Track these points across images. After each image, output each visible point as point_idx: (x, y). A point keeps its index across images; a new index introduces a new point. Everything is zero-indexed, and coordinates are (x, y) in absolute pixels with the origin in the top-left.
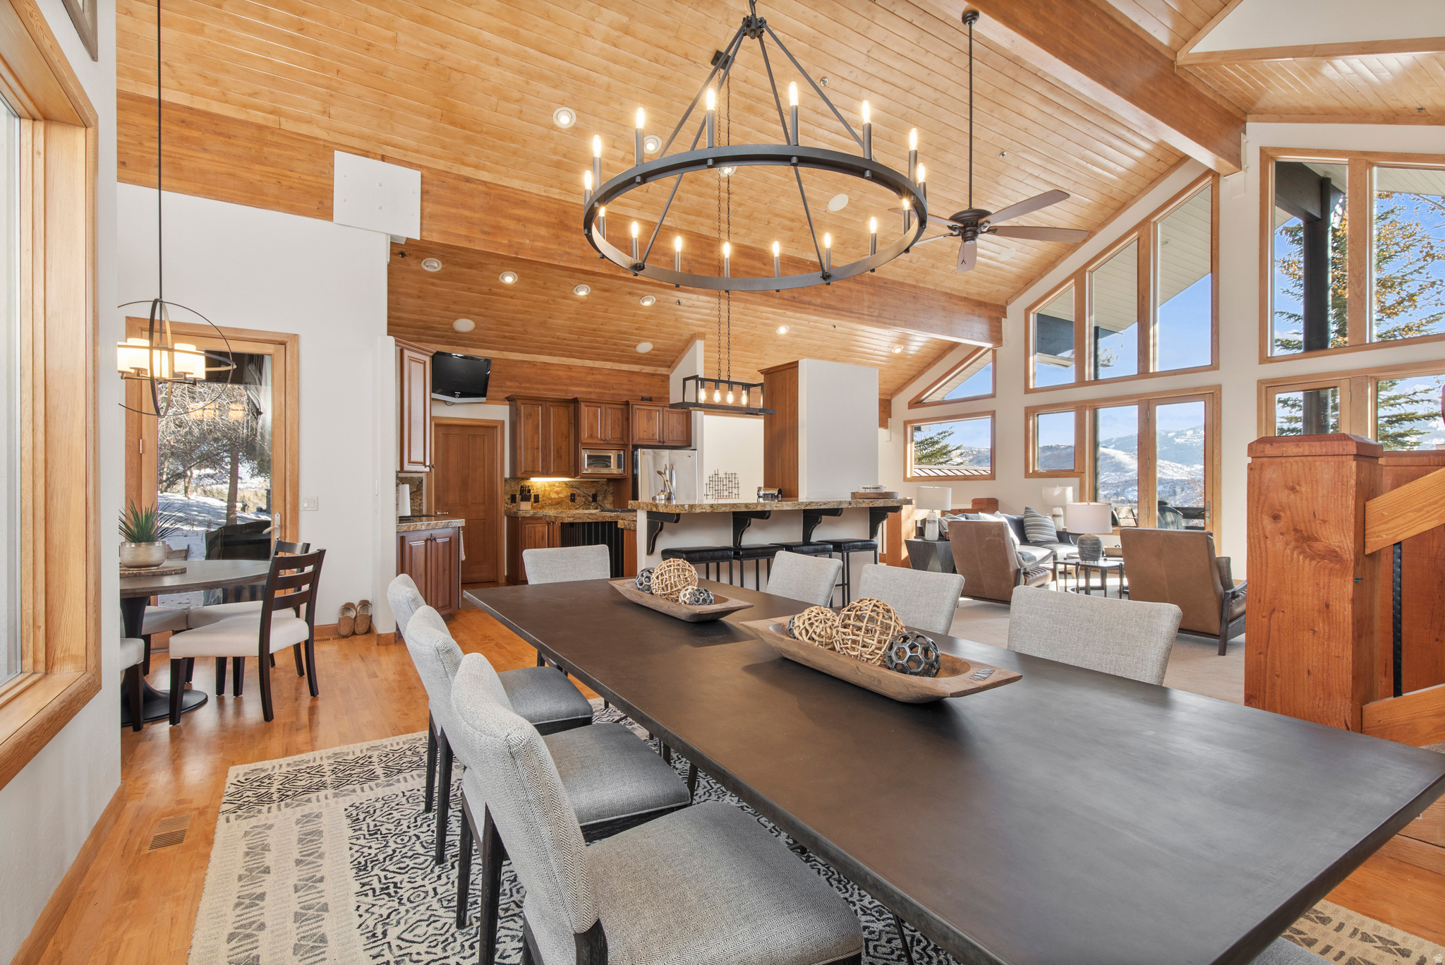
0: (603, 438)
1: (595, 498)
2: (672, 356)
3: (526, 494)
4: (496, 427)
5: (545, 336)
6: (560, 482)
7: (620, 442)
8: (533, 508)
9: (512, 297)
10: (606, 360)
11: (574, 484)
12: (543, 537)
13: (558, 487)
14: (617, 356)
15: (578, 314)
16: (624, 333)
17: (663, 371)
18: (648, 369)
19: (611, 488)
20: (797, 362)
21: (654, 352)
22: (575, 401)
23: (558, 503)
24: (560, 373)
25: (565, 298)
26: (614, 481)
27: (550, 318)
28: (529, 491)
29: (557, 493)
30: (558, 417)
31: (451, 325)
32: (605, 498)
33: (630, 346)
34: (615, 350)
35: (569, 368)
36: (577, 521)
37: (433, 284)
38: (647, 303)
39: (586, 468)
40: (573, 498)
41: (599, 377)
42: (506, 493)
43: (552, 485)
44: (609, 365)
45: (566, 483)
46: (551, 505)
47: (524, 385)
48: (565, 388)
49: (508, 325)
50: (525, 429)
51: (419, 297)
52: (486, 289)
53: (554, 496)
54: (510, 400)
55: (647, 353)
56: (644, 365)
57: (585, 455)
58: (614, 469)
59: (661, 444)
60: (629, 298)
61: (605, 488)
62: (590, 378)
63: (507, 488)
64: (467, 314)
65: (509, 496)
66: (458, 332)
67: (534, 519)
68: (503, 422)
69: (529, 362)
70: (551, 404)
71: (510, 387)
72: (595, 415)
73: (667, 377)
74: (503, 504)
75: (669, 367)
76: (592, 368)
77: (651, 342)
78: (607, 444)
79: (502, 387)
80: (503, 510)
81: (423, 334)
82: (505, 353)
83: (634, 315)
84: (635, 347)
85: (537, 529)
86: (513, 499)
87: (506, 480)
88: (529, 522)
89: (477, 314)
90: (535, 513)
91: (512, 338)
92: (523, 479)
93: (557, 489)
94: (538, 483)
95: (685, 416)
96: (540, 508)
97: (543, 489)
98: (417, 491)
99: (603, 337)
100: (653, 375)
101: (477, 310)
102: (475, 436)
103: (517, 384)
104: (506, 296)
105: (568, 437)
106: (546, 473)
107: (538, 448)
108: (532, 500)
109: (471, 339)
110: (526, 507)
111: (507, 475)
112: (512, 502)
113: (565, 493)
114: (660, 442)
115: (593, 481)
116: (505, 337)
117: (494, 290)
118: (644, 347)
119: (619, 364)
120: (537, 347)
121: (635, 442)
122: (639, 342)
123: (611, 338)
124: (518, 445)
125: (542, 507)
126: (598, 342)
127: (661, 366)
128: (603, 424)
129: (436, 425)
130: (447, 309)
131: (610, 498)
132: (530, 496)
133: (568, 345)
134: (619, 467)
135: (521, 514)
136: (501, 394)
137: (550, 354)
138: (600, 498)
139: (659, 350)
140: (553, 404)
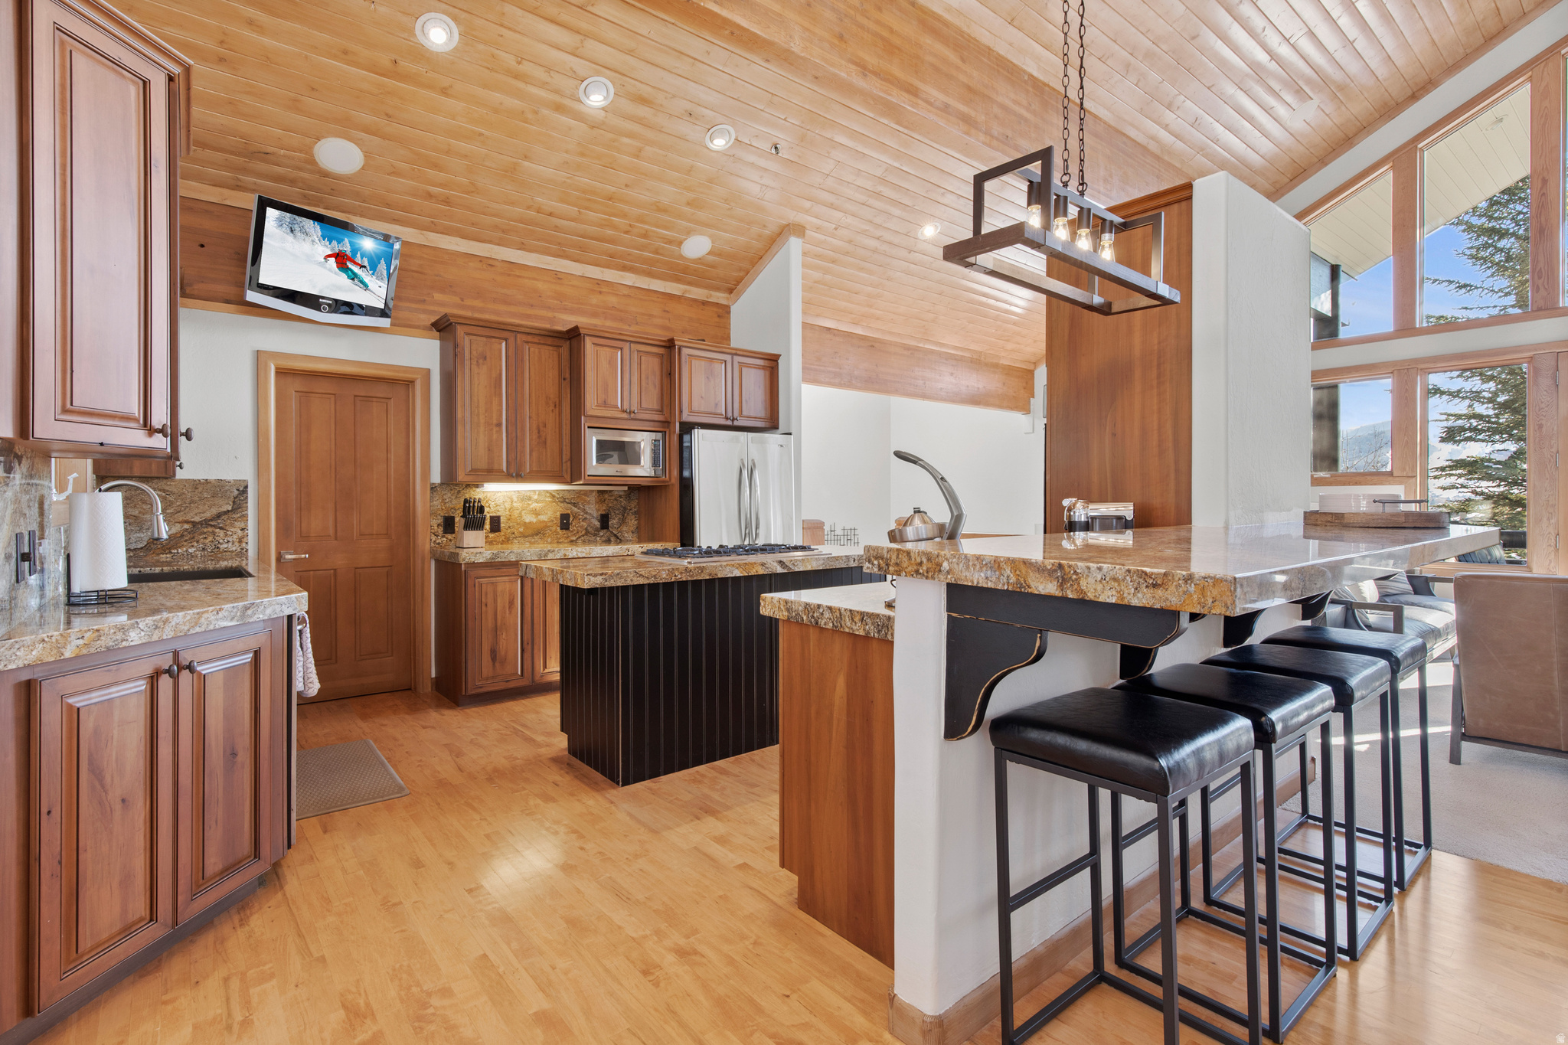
0: (626, 407)
1: (604, 520)
2: (740, 270)
3: (474, 516)
4: (412, 382)
5: (512, 204)
6: (540, 492)
7: (657, 417)
8: (489, 542)
9: (444, 91)
10: (624, 268)
11: (567, 495)
12: (511, 603)
13: (536, 501)
14: (645, 261)
15: (582, 155)
16: (665, 211)
17: (719, 297)
18: (697, 293)
19: (633, 504)
20: (1189, 186)
21: (711, 258)
22: (573, 335)
23: (537, 532)
24: (540, 285)
25: (559, 108)
26: (641, 491)
27: (526, 157)
28: (481, 509)
29: (536, 513)
30: (541, 363)
31: (309, 151)
32: (623, 521)
33: (670, 242)
34: (643, 248)
35: (558, 277)
36: (611, 583)
37: (251, 23)
38: (719, 143)
39: (592, 464)
40: (565, 522)
41: (612, 300)
42: (433, 514)
43: (526, 498)
44: (629, 279)
45: (552, 495)
46: (524, 536)
47: (469, 302)
48: (550, 314)
49: (436, 166)
50: (474, 384)
51: (221, 60)
52: (384, 60)
53: (529, 518)
54: (443, 327)
55: (699, 261)
56: (690, 283)
57: (591, 441)
58: (643, 469)
59: (729, 423)
60: (684, 128)
61: (624, 502)
62: (595, 299)
63: (437, 503)
64: (345, 127)
65: (440, 520)
66: (326, 174)
67: (494, 566)
68: (427, 373)
69: (481, 259)
70: (524, 337)
71: (443, 305)
72: (612, 363)
73: (724, 311)
74: (427, 537)
75: (731, 291)
76: (599, 282)
77: (711, 237)
78: (632, 420)
79: (424, 301)
80: (427, 547)
81: (245, 171)
82: (432, 236)
83: (690, 171)
84: (680, 243)
85: (500, 588)
86: (448, 525)
87: (433, 488)
88: (482, 572)
89: (367, 130)
90: (496, 555)
91: (447, 201)
92: (468, 486)
93: (534, 505)
94: (497, 495)
95: (768, 373)
96: (503, 543)
97: (508, 505)
98: (233, 511)
99: (624, 216)
100: (704, 303)
101: (367, 118)
102: (368, 398)
103: (457, 300)
104: (430, 87)
105: (558, 405)
106: (515, 474)
107: (499, 425)
108: (487, 526)
109: (357, 196)
110: (474, 546)
111: (436, 477)
112: (446, 532)
113: (551, 514)
114: (727, 418)
115: (604, 491)
116: (430, 196)
117: (405, 65)
118: (697, 247)
119: (647, 279)
120: (496, 227)
121: (687, 417)
122: (689, 233)
123: (641, 219)
124: (459, 415)
125: (507, 540)
126: (614, 227)
127: (717, 289)
128: (626, 381)
129: (281, 373)
130: (295, 105)
131: (632, 522)
132: (484, 519)
133: (556, 228)
134: (655, 463)
135: (466, 556)
136: (423, 316)
137: (522, 247)
138: (613, 522)
139: (720, 255)
140: (530, 338)
